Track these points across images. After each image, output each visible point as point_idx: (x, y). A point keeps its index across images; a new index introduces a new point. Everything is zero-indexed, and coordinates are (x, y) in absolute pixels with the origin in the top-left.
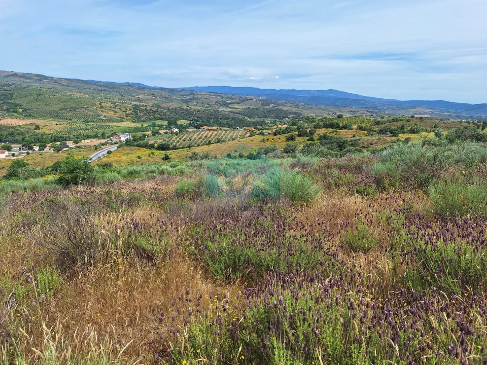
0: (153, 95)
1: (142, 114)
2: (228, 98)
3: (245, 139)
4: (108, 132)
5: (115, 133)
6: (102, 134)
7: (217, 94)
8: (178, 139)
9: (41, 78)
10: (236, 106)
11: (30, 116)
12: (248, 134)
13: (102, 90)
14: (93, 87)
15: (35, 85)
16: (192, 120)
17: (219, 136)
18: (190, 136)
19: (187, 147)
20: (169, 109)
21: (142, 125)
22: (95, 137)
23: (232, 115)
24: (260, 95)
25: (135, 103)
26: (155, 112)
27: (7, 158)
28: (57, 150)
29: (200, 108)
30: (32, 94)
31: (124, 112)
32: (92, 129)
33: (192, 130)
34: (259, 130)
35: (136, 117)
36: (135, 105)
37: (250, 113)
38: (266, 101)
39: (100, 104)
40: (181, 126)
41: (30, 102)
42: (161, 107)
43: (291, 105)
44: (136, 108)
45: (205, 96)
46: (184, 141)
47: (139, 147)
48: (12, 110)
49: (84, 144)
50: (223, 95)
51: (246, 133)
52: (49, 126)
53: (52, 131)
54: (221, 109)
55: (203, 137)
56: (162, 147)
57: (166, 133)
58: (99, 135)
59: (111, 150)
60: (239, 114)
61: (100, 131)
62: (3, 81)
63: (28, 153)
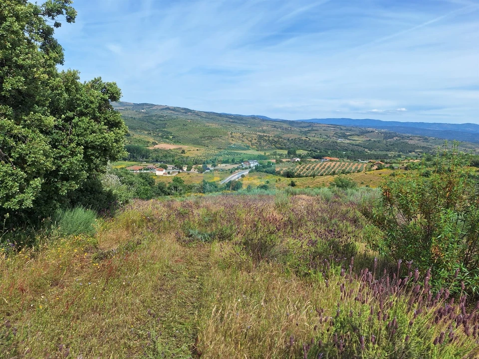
0: (275, 127)
1: (265, 144)
2: (347, 130)
3: (371, 172)
4: (237, 159)
6: (232, 160)
7: (335, 126)
8: (302, 168)
10: (356, 138)
11: (178, 142)
12: (375, 167)
14: (225, 119)
15: (182, 117)
16: (310, 151)
18: (313, 166)
19: (310, 176)
20: (288, 140)
21: (265, 154)
22: (226, 162)
23: (351, 147)
24: (382, 128)
25: (259, 133)
26: (276, 142)
27: (164, 175)
28: (201, 171)
29: (318, 139)
31: (250, 141)
34: (387, 163)
35: (260, 146)
36: (260, 136)
37: (370, 145)
38: (390, 133)
39: (231, 134)
41: (178, 131)
42: (281, 138)
44: (260, 138)
45: (324, 128)
46: (307, 170)
47: (267, 173)
48: (165, 137)
49: (221, 168)
50: (342, 127)
51: (372, 166)
52: (192, 152)
53: (194, 156)
54: (339, 141)
55: (326, 167)
56: (288, 175)
57: (289, 162)
58: (230, 161)
59: (244, 174)
60: (358, 146)
61: (231, 157)
62: (159, 113)
63: (179, 172)
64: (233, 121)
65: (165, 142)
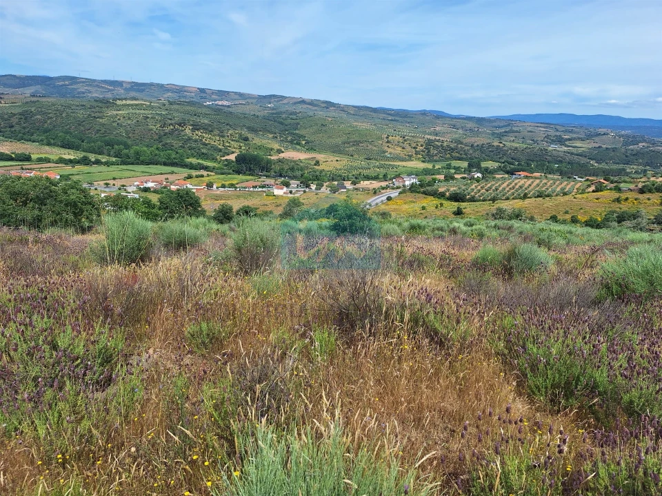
0: (454, 127)
1: (436, 152)
2: (566, 131)
3: (585, 196)
4: (391, 173)
5: (400, 174)
6: (384, 176)
7: (548, 125)
8: (479, 188)
9: (329, 105)
10: (578, 144)
11: (311, 149)
12: (593, 188)
13: (392, 120)
14: (382, 116)
15: (321, 114)
16: (503, 163)
17: (542, 187)
18: (497, 185)
19: (489, 200)
20: (472, 146)
21: (434, 166)
22: (376, 178)
23: (568, 157)
24: (623, 128)
25: (429, 137)
26: (452, 150)
28: (334, 190)
29: (518, 145)
30: (317, 124)
31: (414, 148)
32: (374, 168)
33: (501, 176)
34: (612, 182)
35: (428, 155)
36: (429, 140)
37: (600, 155)
38: (634, 137)
39: (387, 138)
40: (486, 169)
41: (314, 133)
42: (462, 143)
44: (429, 143)
45: (529, 129)
46: (487, 191)
47: (426, 194)
48: (295, 142)
49: (363, 186)
50: (558, 127)
51: (589, 186)
52: (329, 162)
53: (331, 169)
54: (552, 147)
55: (517, 187)
56: (456, 198)
57: (464, 178)
58: (380, 176)
59: (392, 196)
60: (581, 155)
61: (383, 171)
62: (291, 109)
63: (305, 192)
64: (393, 118)
65: (294, 149)
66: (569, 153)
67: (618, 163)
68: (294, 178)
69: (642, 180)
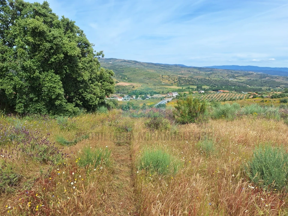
0: (189, 71)
1: (183, 82)
3: (249, 100)
4: (165, 91)
5: (169, 92)
6: (162, 92)
7: (228, 70)
8: (205, 97)
9: (136, 62)
10: (241, 78)
11: (130, 81)
12: (252, 96)
13: (163, 69)
14: (159, 67)
15: (133, 66)
16: (211, 86)
17: (231, 96)
18: (212, 96)
20: (197, 79)
21: (182, 88)
22: (159, 93)
23: (238, 84)
24: (259, 71)
26: (189, 81)
27: (123, 101)
28: (143, 99)
29: (216, 79)
30: (131, 71)
31: (174, 80)
32: (157, 89)
33: (213, 92)
34: (259, 94)
35: (179, 83)
36: (179, 77)
37: (251, 82)
38: (264, 75)
39: (162, 76)
40: (205, 89)
41: (131, 74)
42: (193, 78)
43: (283, 78)
44: (180, 78)
45: (221, 72)
46: (208, 98)
48: (123, 78)
49: (155, 97)
50: (232, 71)
51: (250, 96)
52: (139, 86)
53: (139, 89)
54: (231, 79)
55: (220, 96)
57: (197, 93)
58: (161, 92)
59: (169, 100)
60: (243, 83)
61: (161, 90)
62: (120, 64)
63: (131, 99)
64: (163, 68)
65: (123, 81)
66: (238, 82)
67: (259, 86)
68: (125, 93)
69: (271, 93)
